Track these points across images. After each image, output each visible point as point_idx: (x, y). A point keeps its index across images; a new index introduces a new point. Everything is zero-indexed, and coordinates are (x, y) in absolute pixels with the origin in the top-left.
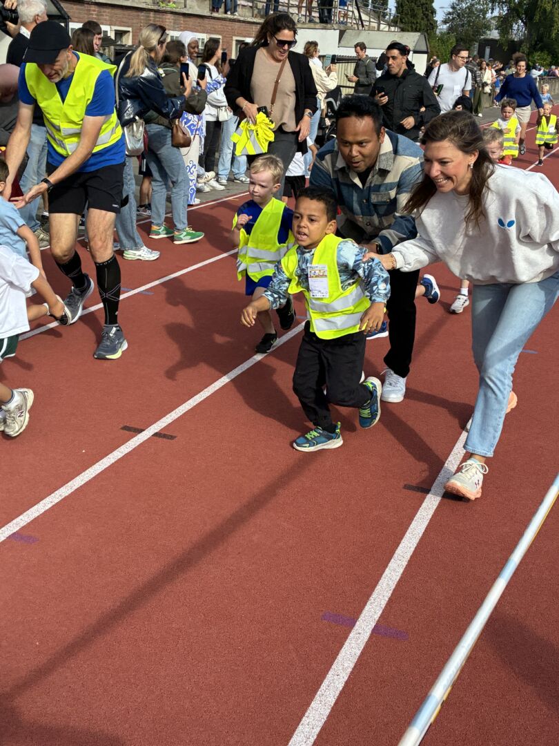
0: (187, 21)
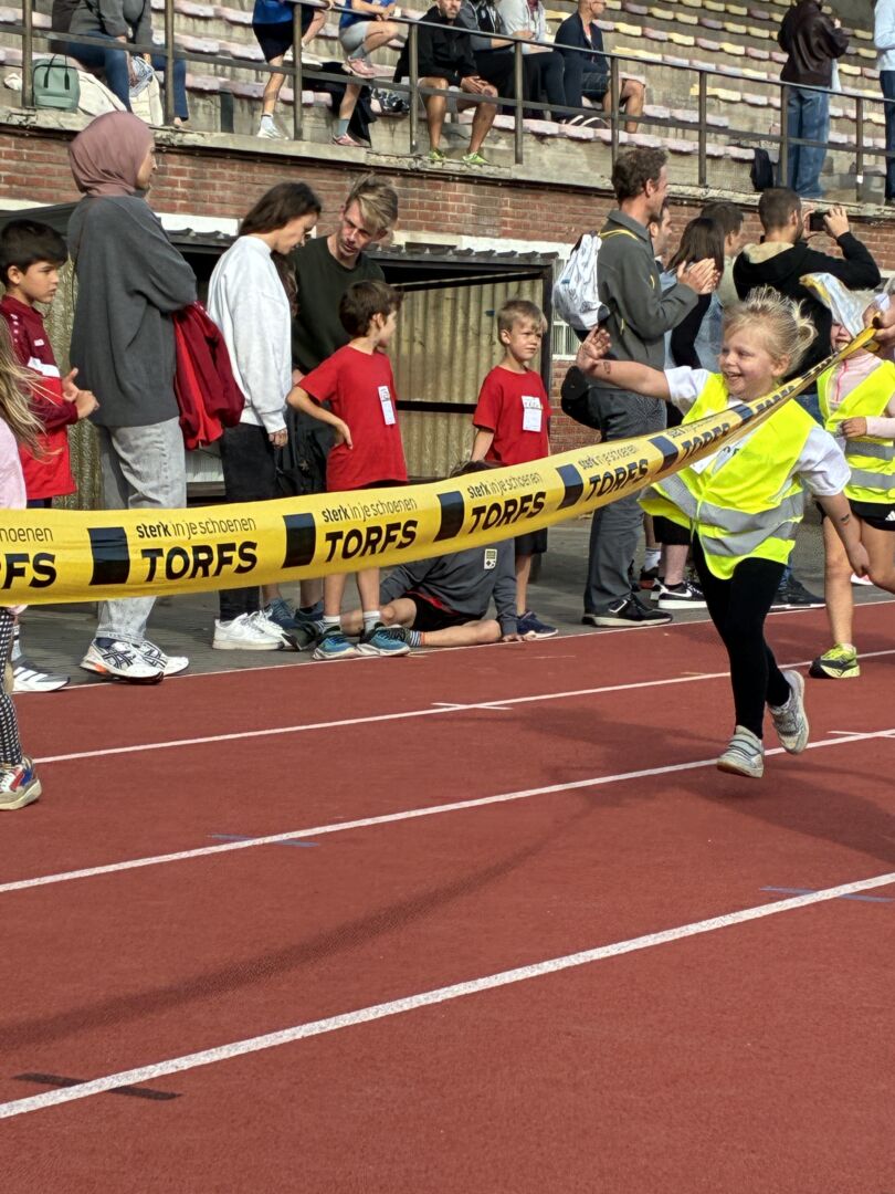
0: (526, 206)
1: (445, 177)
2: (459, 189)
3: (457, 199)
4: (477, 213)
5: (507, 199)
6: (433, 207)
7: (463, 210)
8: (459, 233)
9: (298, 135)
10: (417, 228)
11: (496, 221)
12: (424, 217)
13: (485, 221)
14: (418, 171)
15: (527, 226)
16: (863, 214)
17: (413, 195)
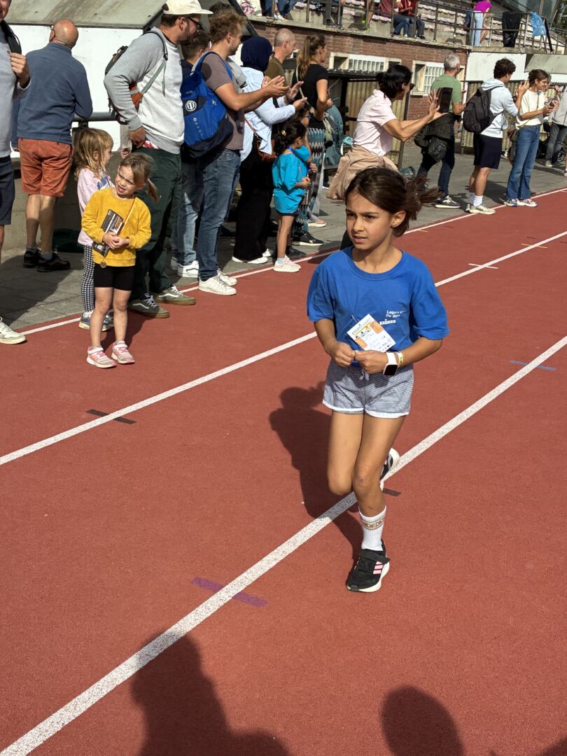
0: (367, 44)
1: (346, 35)
2: (349, 39)
3: (348, 42)
4: (354, 46)
5: (362, 41)
6: (342, 45)
7: (350, 46)
8: (348, 53)
9: (307, 20)
10: (337, 51)
11: (358, 49)
12: (339, 48)
13: (355, 49)
14: (338, 32)
15: (366, 51)
16: (455, 47)
17: (337, 40)
